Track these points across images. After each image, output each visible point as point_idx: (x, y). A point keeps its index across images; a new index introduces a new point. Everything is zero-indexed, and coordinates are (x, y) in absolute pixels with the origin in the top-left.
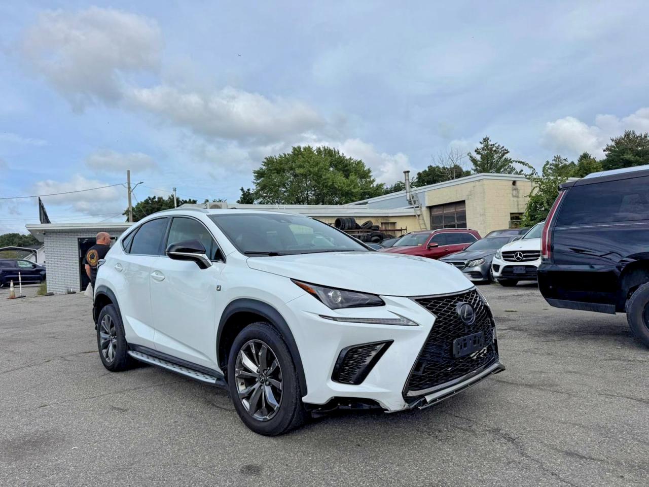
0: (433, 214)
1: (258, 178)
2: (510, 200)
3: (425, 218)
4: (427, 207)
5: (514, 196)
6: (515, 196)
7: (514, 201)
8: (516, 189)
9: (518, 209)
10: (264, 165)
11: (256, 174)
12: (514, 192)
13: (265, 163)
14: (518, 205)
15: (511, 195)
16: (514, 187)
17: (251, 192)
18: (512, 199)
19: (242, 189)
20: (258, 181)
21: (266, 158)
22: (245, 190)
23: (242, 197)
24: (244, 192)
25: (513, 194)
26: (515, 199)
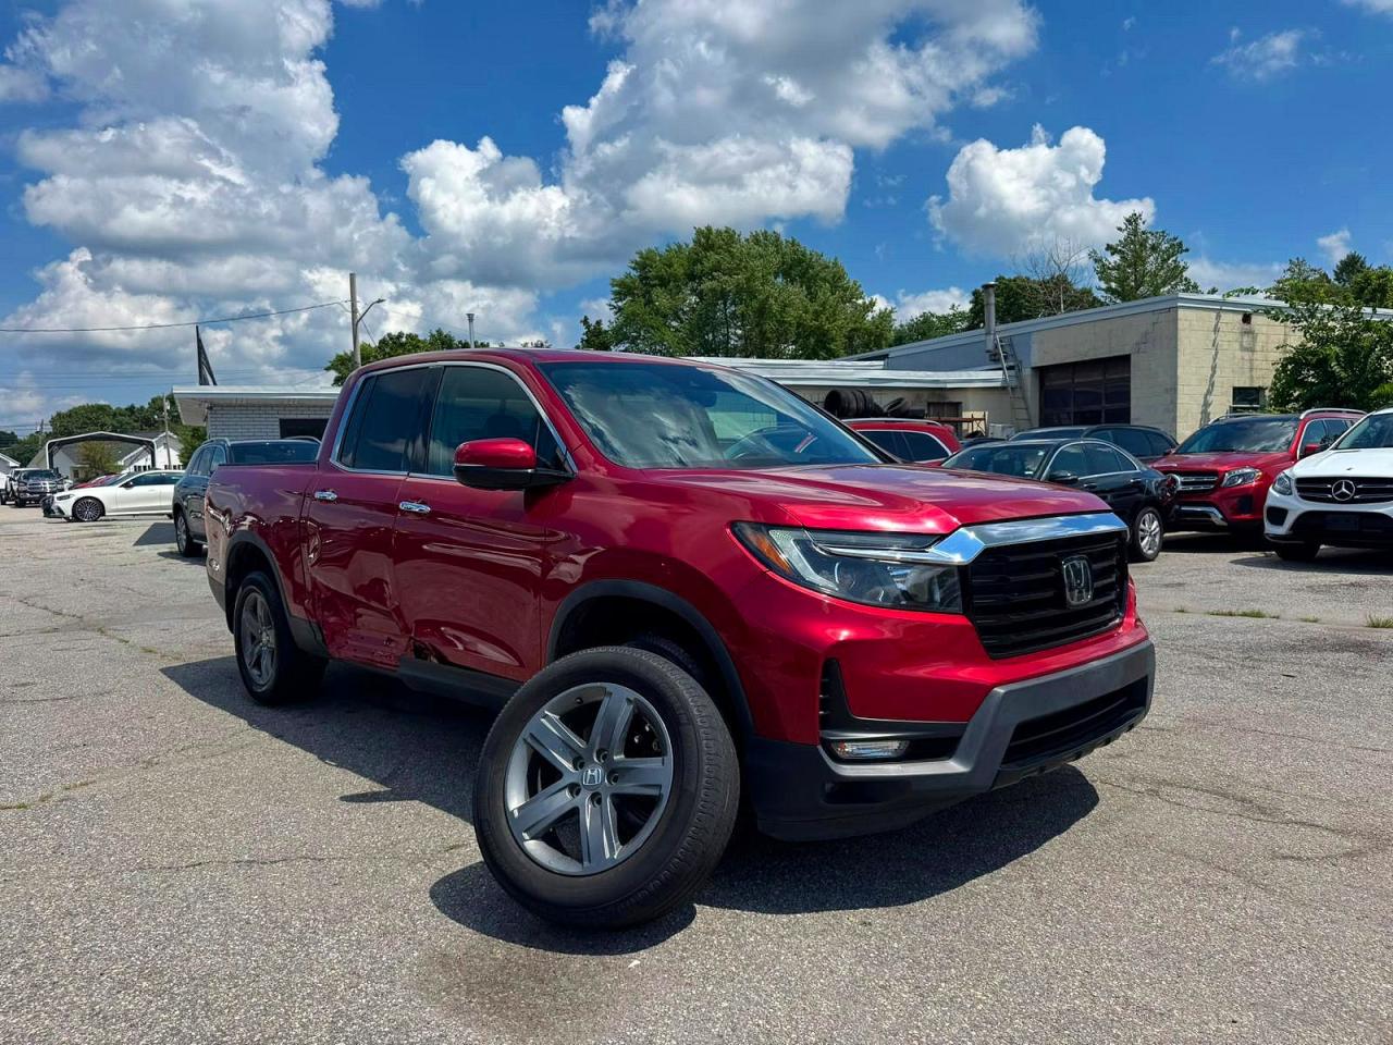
0: (1047, 384)
1: (619, 296)
2: (1234, 357)
3: (1029, 394)
4: (1033, 368)
5: (1243, 349)
6: (1247, 349)
7: (1243, 359)
8: (1250, 332)
9: (1252, 377)
10: (634, 269)
11: (616, 288)
12: (1245, 338)
13: (637, 263)
14: (1251, 369)
15: (1237, 346)
16: (1246, 326)
17: (605, 326)
18: (1239, 354)
19: (585, 321)
20: (620, 304)
21: (640, 253)
22: (592, 322)
23: (585, 338)
24: (588, 327)
25: (1241, 345)
26: (1247, 355)
